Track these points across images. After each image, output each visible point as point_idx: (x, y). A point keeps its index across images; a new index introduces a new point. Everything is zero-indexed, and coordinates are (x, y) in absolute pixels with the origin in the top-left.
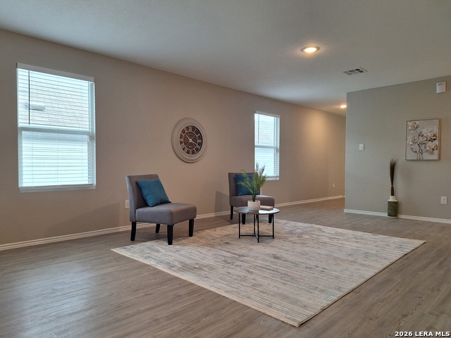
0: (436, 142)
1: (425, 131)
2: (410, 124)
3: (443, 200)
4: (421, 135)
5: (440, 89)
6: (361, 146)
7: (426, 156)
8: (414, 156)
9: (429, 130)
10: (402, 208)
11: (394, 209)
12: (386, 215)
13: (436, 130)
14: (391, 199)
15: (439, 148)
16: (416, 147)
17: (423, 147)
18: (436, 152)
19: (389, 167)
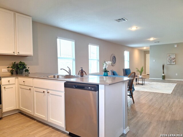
0: (175, 60)
1: (172, 57)
2: (168, 55)
3: (177, 74)
4: (171, 58)
5: (176, 46)
6: (154, 61)
7: (172, 63)
8: (169, 63)
9: (173, 57)
10: (166, 77)
11: (164, 77)
12: (162, 79)
13: (175, 57)
14: (163, 75)
15: (175, 61)
16: (170, 61)
17: (171, 61)
18: (175, 62)
19: (162, 66)
